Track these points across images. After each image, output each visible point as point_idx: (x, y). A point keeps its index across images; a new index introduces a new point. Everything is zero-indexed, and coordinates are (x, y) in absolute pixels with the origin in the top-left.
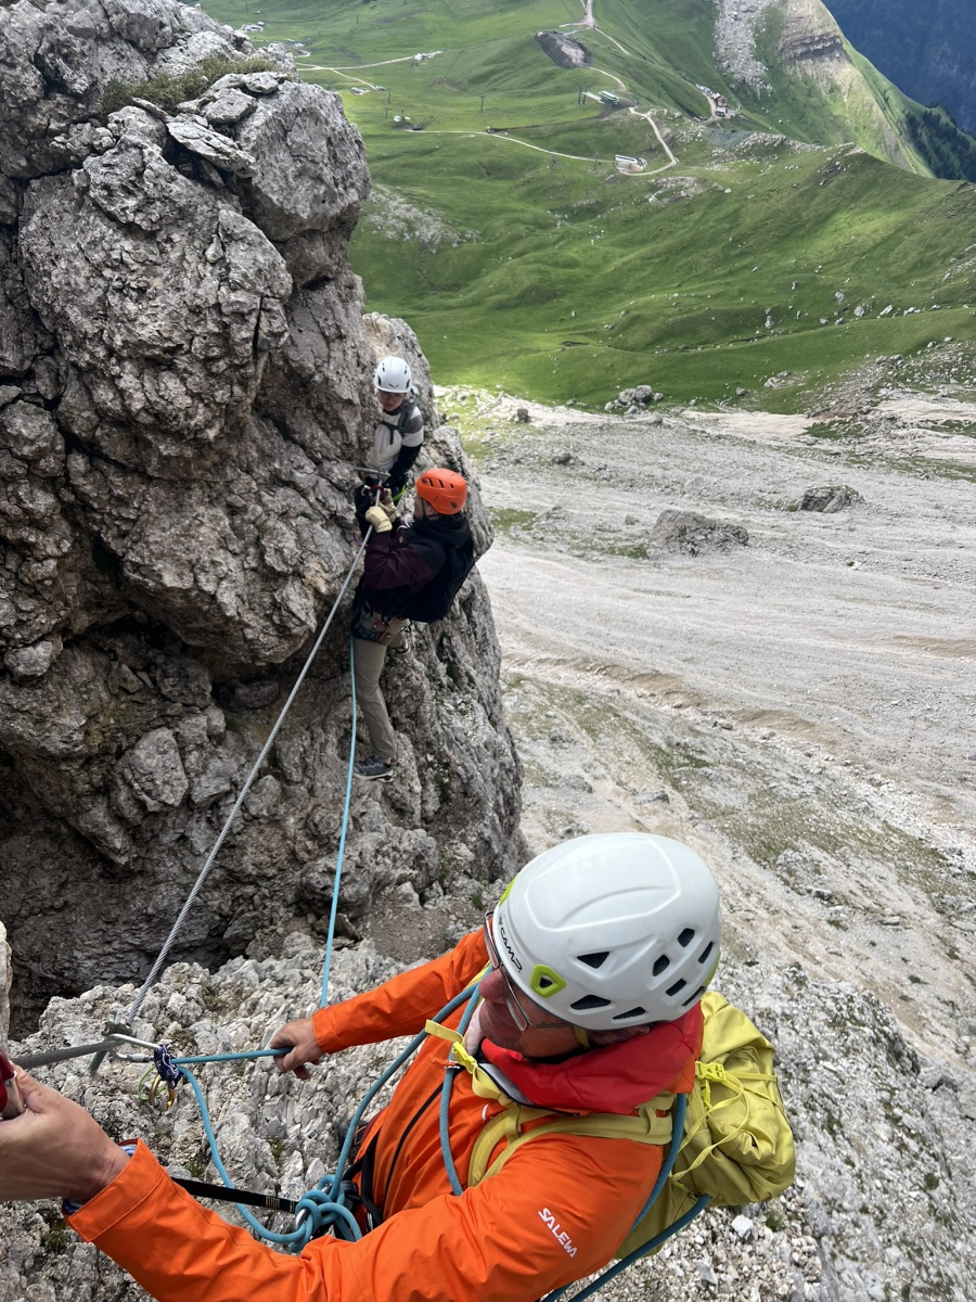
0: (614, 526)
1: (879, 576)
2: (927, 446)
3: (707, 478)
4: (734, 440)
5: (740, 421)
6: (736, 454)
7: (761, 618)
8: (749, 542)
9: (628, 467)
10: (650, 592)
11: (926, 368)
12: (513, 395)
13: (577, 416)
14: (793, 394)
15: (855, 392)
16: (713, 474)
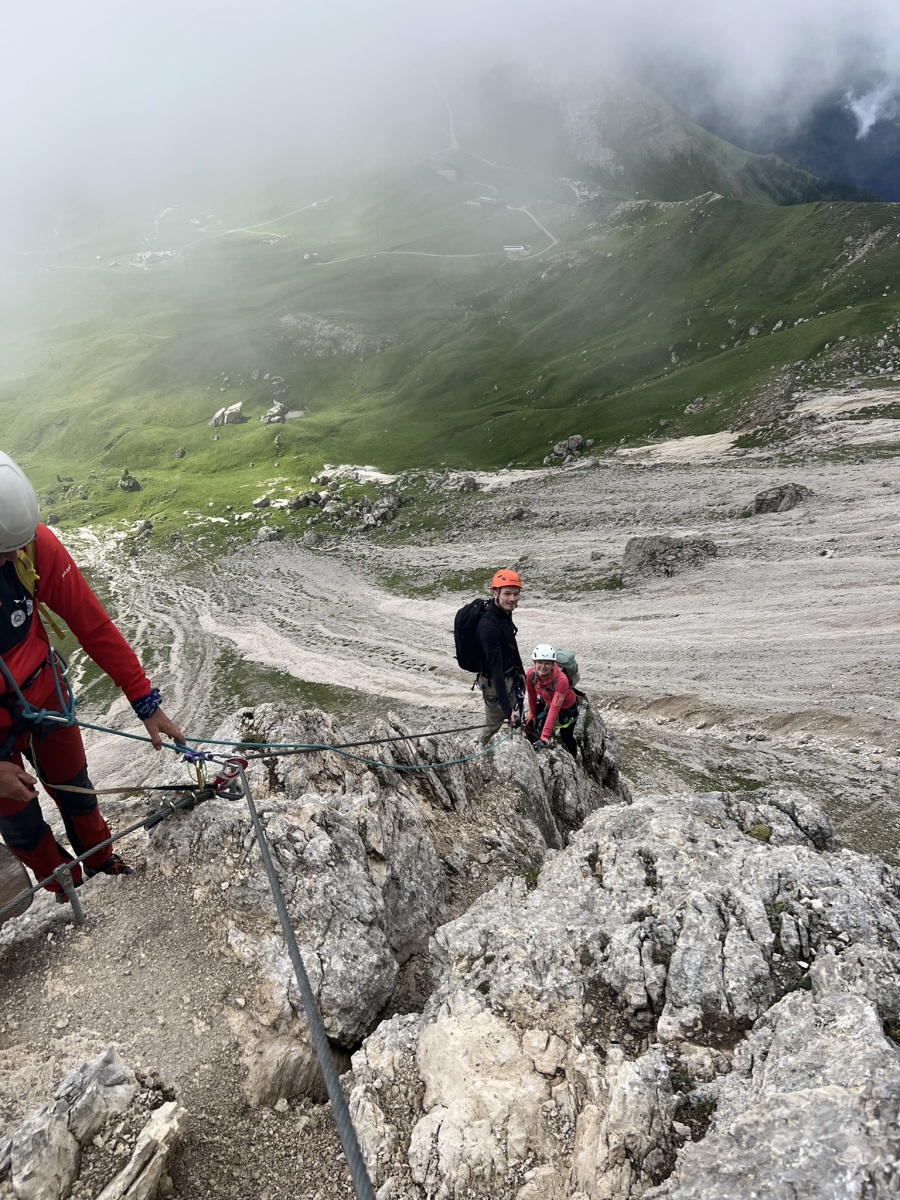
0: (582, 565)
1: (858, 559)
2: (850, 435)
3: (655, 504)
4: (668, 466)
5: (670, 449)
6: (675, 477)
7: (757, 621)
8: (718, 553)
9: (580, 509)
10: (637, 618)
11: (829, 367)
12: (457, 469)
13: (520, 475)
14: (713, 414)
15: (770, 401)
16: (659, 499)
